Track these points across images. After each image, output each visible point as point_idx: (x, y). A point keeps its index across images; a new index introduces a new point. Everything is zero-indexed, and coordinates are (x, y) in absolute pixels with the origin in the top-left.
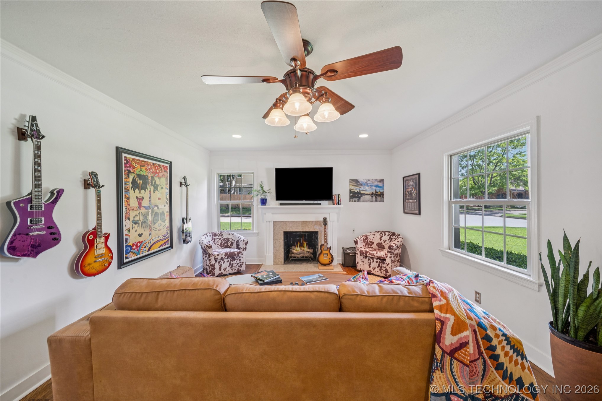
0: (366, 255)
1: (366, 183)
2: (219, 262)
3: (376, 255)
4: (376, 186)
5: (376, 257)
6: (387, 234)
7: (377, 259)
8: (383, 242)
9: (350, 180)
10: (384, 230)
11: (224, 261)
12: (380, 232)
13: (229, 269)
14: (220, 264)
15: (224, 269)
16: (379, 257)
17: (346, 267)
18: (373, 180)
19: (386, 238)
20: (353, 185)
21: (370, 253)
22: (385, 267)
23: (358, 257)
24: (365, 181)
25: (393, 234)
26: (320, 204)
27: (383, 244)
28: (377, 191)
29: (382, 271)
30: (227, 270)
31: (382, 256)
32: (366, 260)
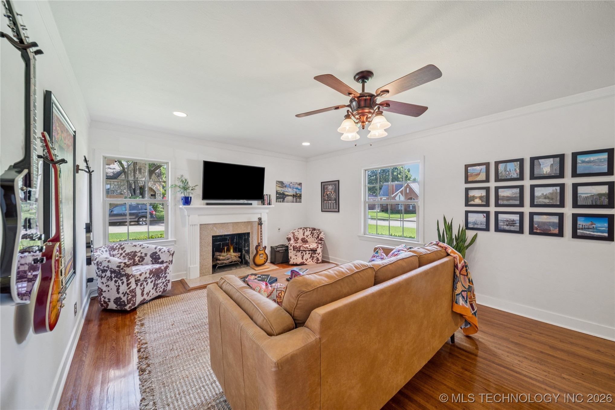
0: (300, 249)
1: (289, 185)
2: (141, 286)
3: (309, 248)
4: (297, 188)
5: (309, 249)
6: (308, 229)
7: (309, 251)
8: (306, 237)
9: (277, 181)
10: (306, 227)
11: (147, 282)
12: (302, 229)
13: (153, 291)
14: (142, 287)
15: (147, 293)
16: (312, 249)
17: (277, 264)
18: (294, 182)
19: (308, 233)
20: (279, 187)
21: (303, 247)
22: (317, 257)
23: (291, 252)
24: (289, 184)
25: (314, 229)
26: (251, 204)
27: (307, 239)
28: (297, 193)
29: (314, 260)
30: (151, 294)
31: (314, 248)
32: (299, 254)
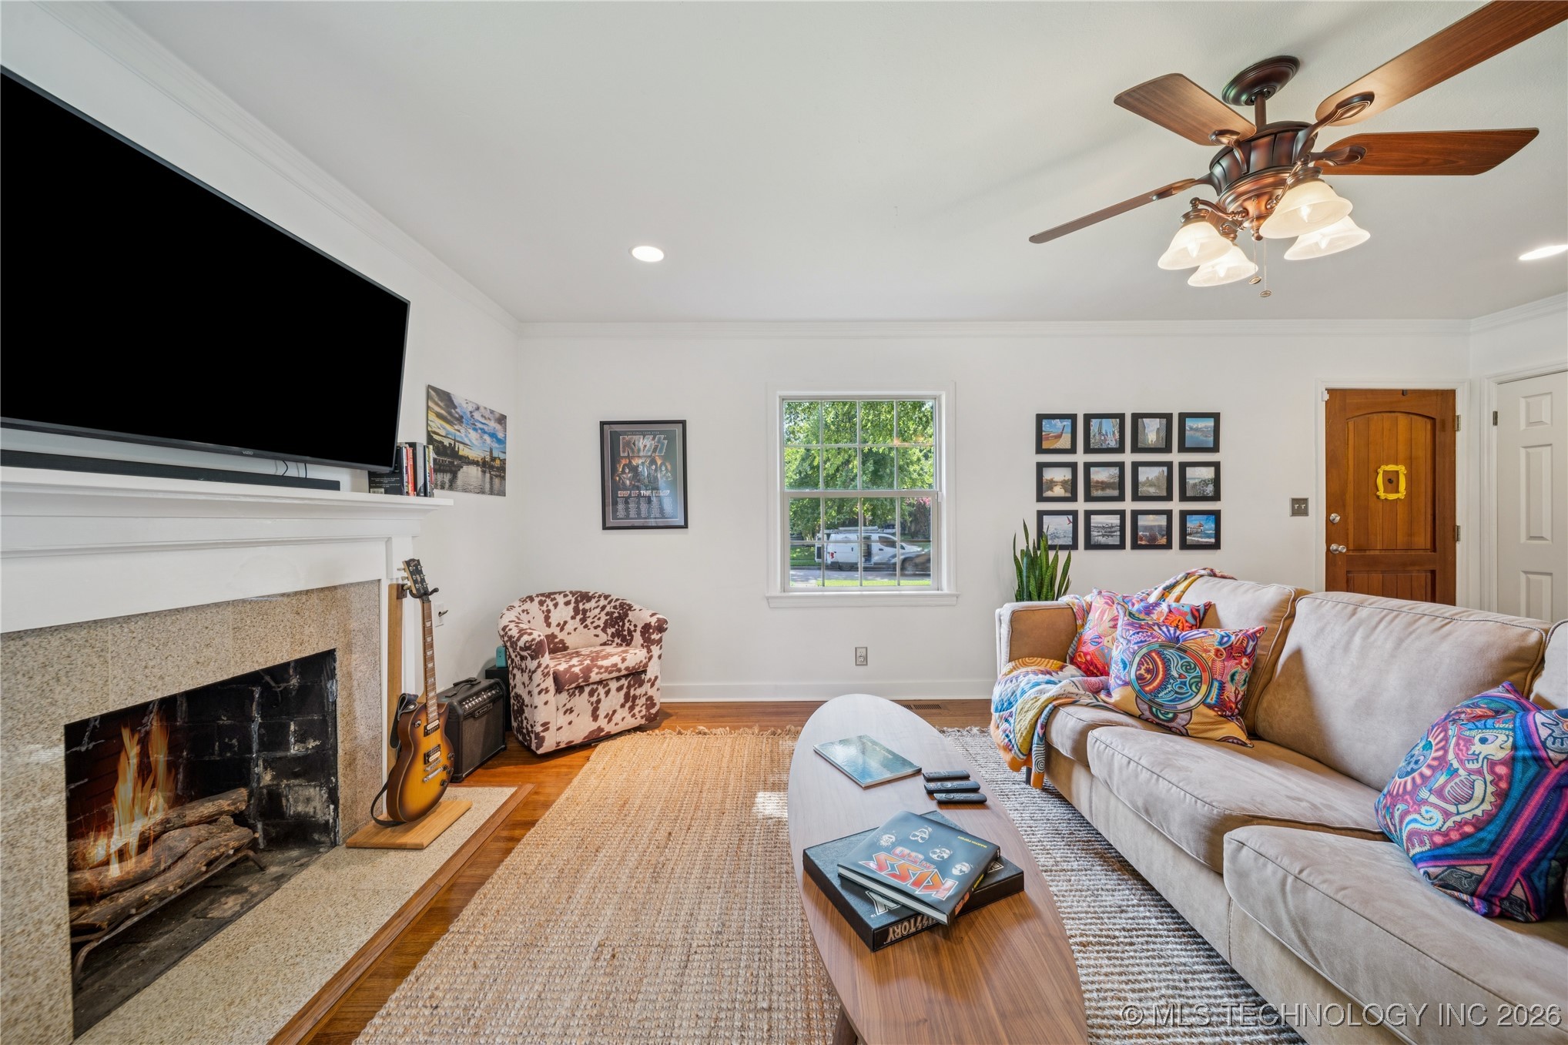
0: (586, 678)
1: (472, 416)
3: (622, 666)
4: (493, 435)
5: (624, 672)
6: (561, 600)
7: (618, 679)
9: (429, 387)
10: (547, 591)
12: (537, 600)
16: (634, 668)
17: (467, 776)
18: (485, 408)
19: (562, 613)
20: (439, 416)
21: (600, 667)
22: (646, 694)
23: (546, 703)
24: (470, 409)
25: (585, 597)
26: (334, 486)
28: (495, 454)
29: (637, 709)
31: (641, 662)
32: (582, 702)
